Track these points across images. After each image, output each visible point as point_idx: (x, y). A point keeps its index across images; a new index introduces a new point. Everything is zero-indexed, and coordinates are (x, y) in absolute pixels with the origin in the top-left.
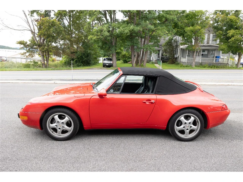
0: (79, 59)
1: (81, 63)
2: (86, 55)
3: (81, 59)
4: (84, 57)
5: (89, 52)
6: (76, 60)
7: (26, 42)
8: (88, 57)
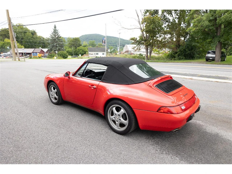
0: (182, 52)
1: (183, 56)
2: (190, 47)
3: (184, 52)
4: (187, 50)
5: (193, 44)
6: (179, 54)
7: (137, 38)
8: (192, 50)
